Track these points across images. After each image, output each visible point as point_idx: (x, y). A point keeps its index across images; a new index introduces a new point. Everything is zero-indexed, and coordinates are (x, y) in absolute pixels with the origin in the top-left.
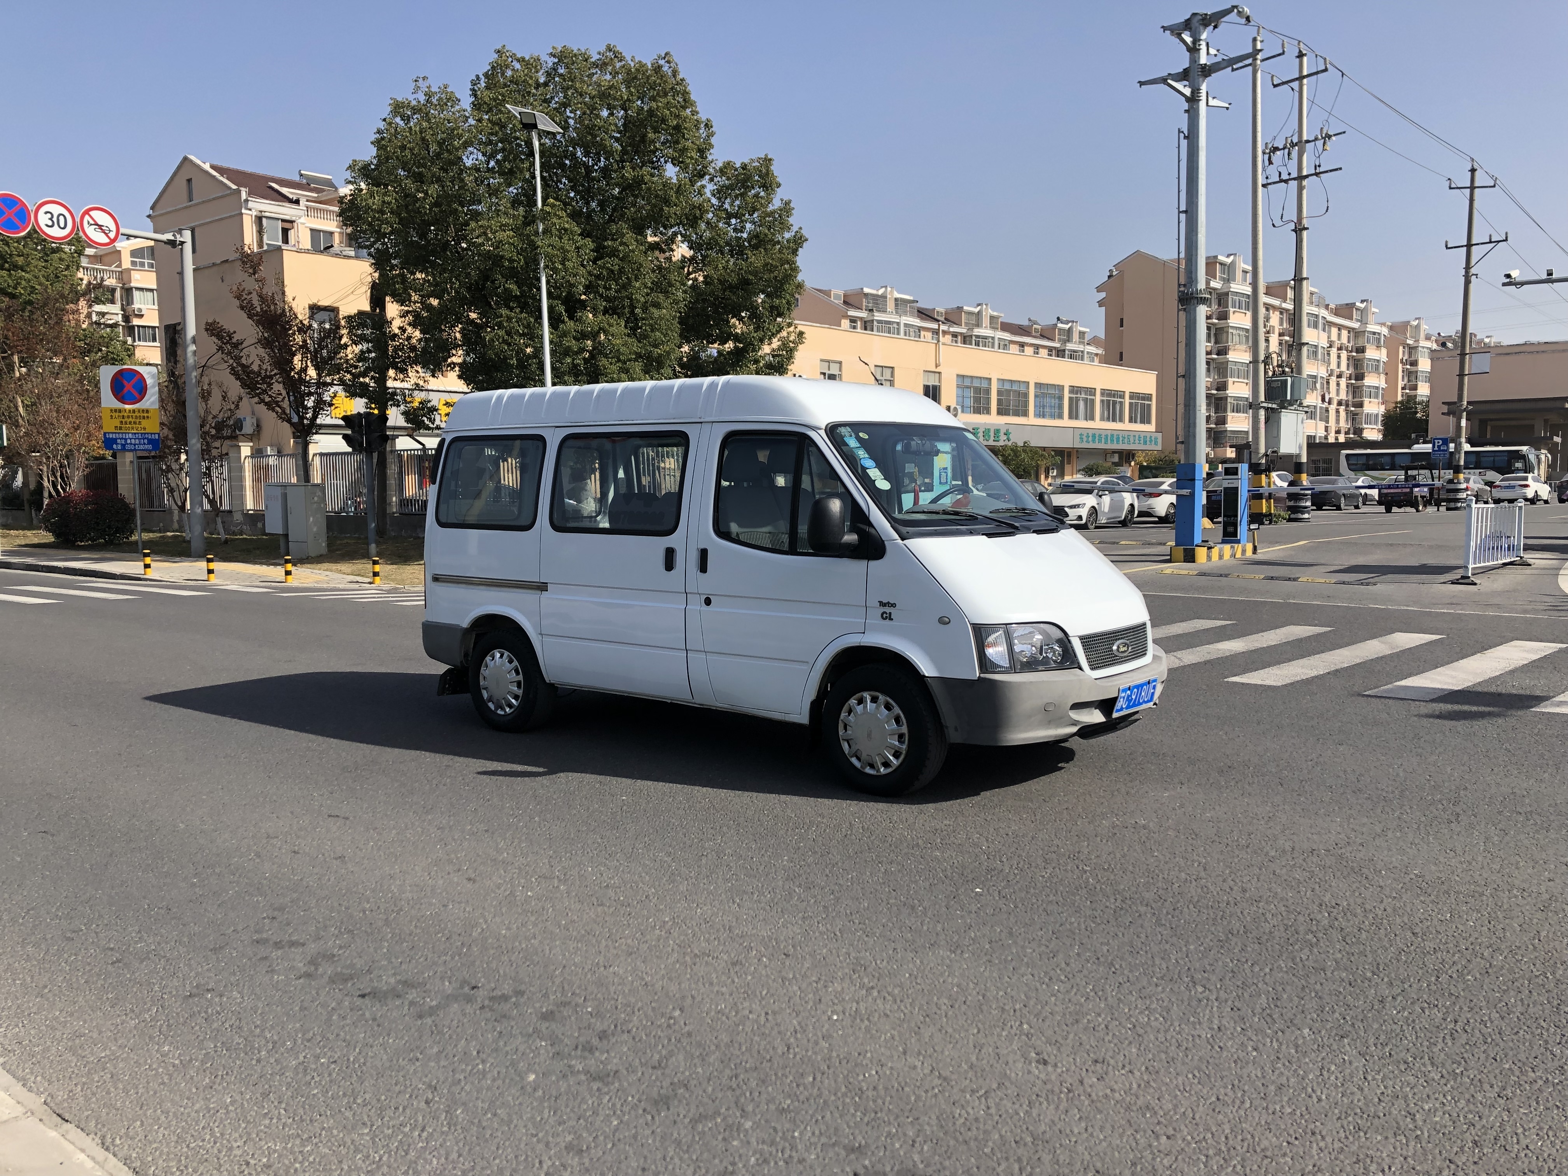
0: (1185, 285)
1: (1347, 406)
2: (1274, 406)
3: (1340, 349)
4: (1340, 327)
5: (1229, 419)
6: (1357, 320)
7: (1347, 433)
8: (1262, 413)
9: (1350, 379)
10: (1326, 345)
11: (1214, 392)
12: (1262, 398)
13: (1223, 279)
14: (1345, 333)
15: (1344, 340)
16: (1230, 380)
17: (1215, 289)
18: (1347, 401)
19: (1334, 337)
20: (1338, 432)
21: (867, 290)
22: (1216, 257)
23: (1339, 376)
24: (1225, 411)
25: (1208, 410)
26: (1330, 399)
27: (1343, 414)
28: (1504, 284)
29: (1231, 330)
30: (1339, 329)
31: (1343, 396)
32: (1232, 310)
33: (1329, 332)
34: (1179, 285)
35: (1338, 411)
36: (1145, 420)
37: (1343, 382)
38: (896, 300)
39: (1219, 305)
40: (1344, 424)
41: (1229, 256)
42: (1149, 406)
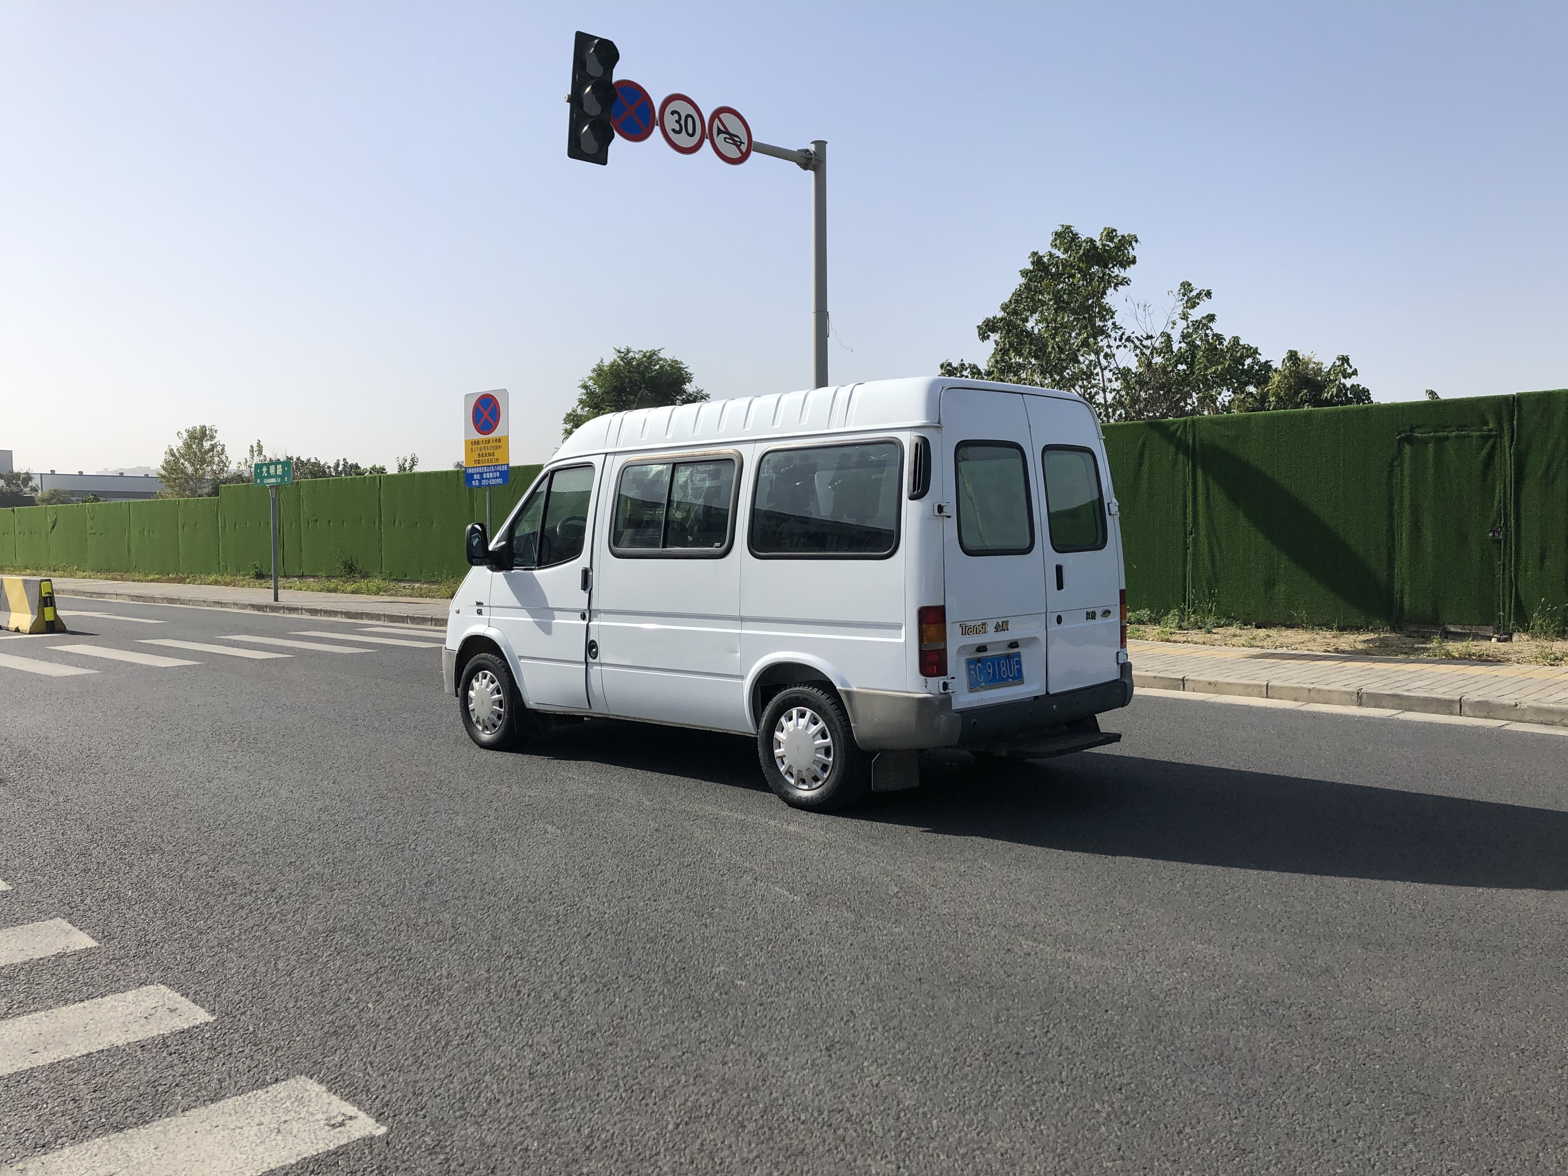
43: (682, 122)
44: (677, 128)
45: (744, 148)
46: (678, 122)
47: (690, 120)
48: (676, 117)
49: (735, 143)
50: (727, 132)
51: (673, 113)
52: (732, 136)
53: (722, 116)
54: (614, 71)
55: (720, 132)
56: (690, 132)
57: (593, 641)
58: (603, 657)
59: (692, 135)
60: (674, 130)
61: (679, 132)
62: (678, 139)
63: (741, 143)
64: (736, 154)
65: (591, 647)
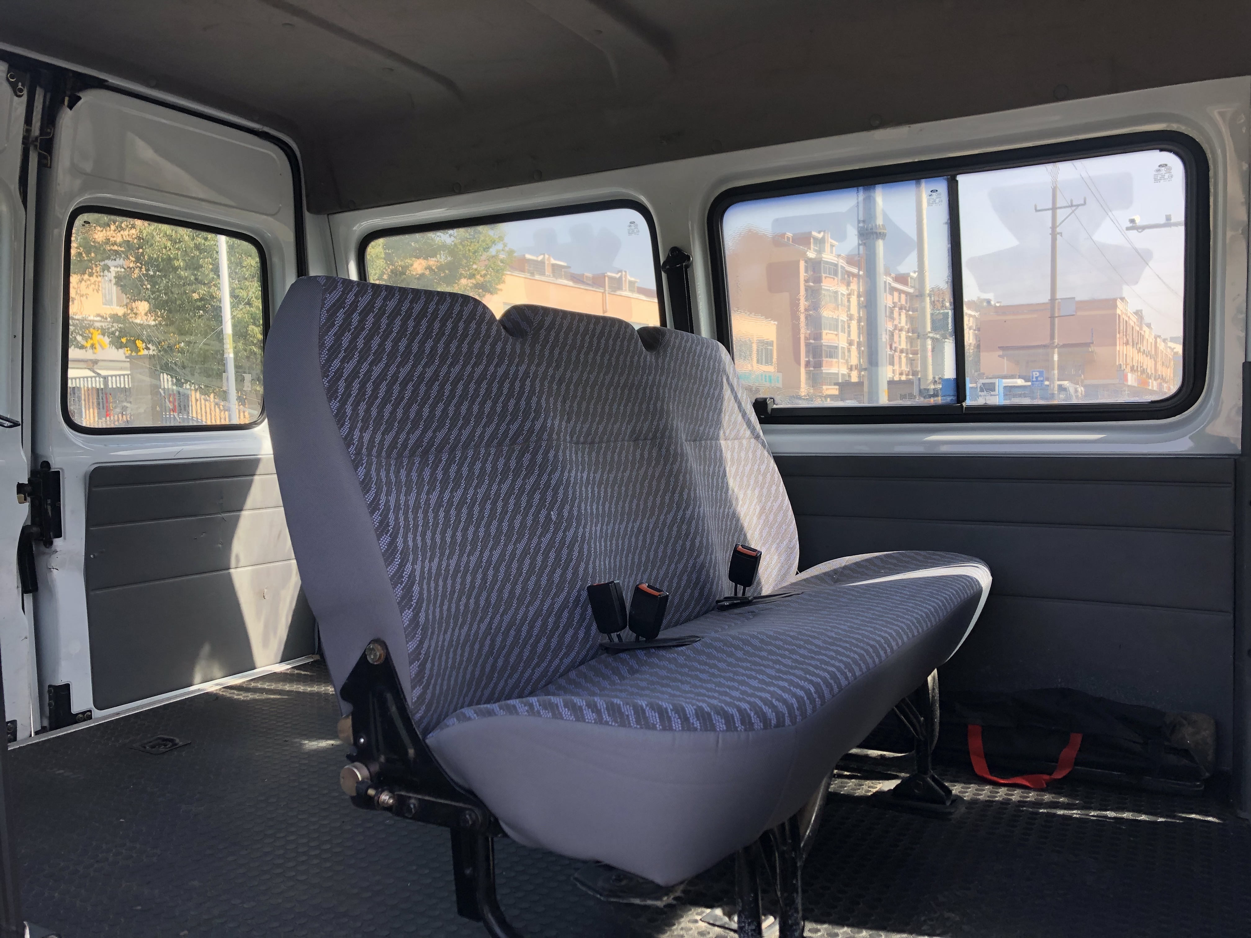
0: (864, 221)
1: (907, 354)
2: (938, 336)
3: (901, 309)
4: (900, 292)
5: (824, 363)
6: (912, 287)
7: (907, 375)
8: (929, 342)
9: (908, 332)
10: (891, 305)
11: (812, 341)
12: (929, 329)
13: (815, 251)
14: (903, 296)
15: (903, 302)
16: (824, 332)
17: (811, 259)
18: (907, 350)
19: (896, 300)
20: (901, 374)
21: (528, 256)
22: (810, 233)
23: (901, 330)
24: (821, 356)
25: (807, 356)
26: (896, 348)
27: (904, 360)
28: (1128, 229)
29: (823, 292)
30: (900, 294)
31: (903, 346)
32: (824, 275)
33: (893, 295)
34: (859, 222)
35: (900, 358)
36: (768, 361)
37: (903, 334)
38: (553, 265)
39: (814, 272)
40: (905, 368)
41: (819, 232)
42: (772, 350)
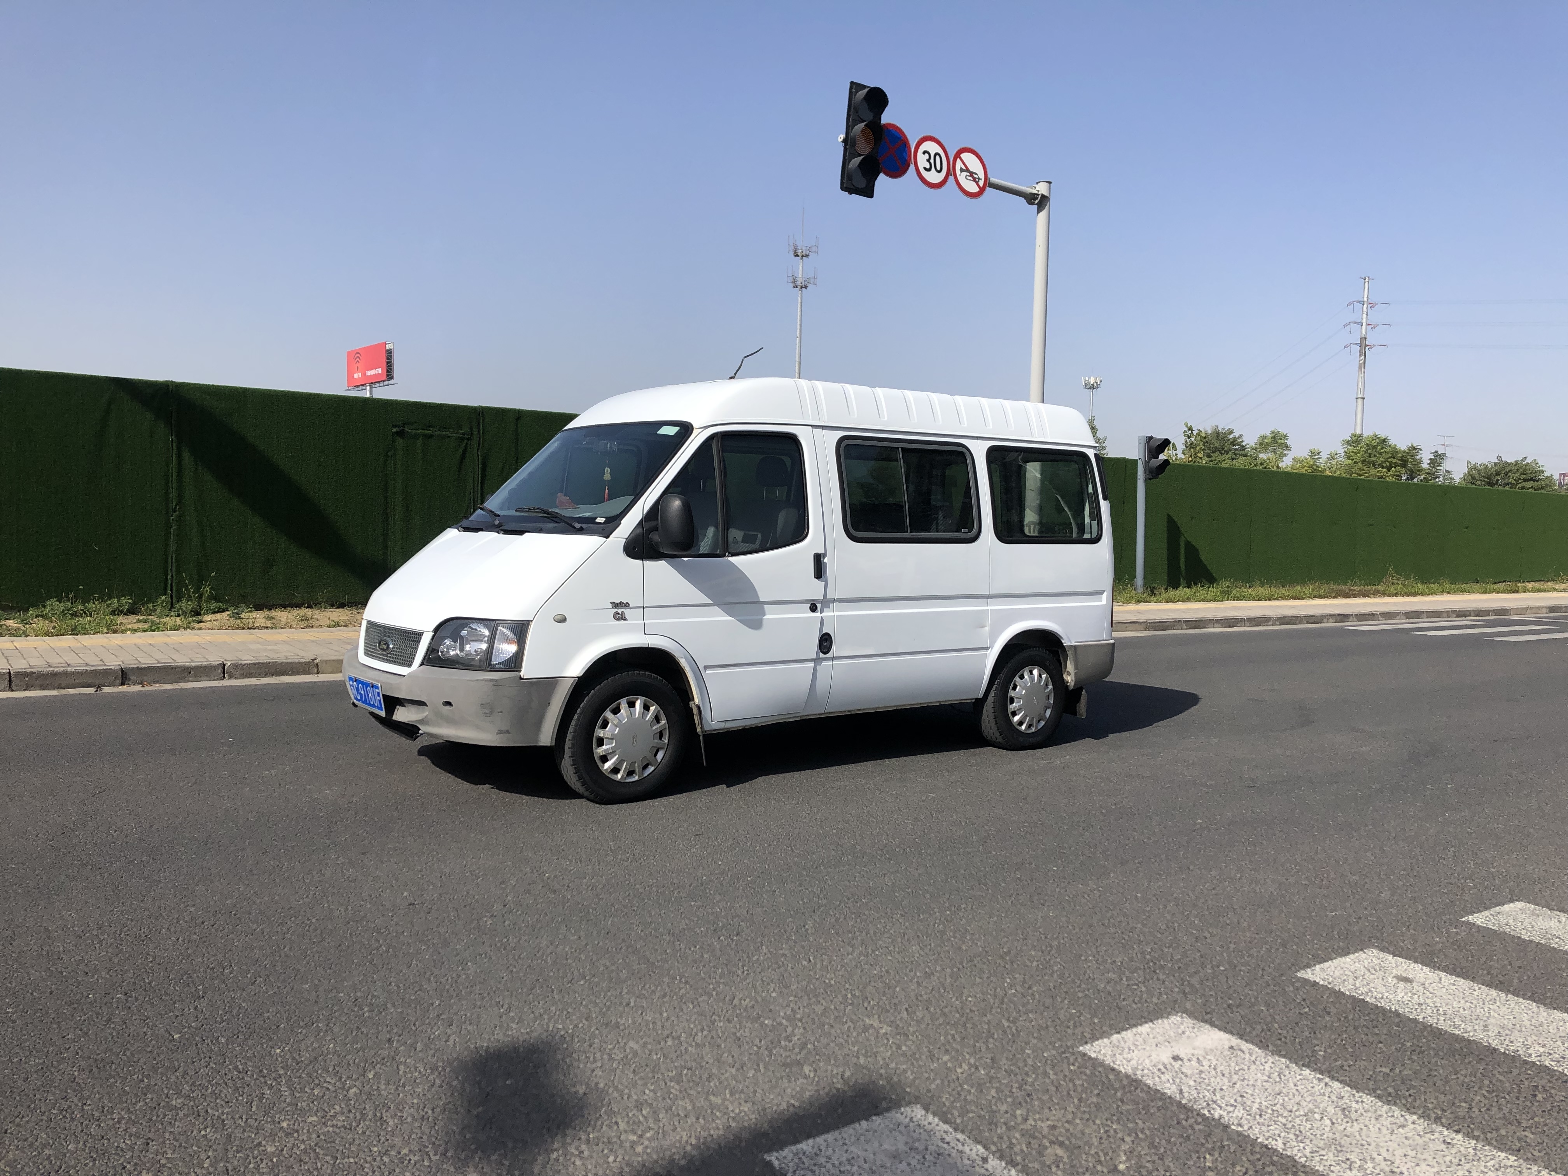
43: (932, 161)
44: (928, 167)
45: (981, 183)
46: (928, 160)
47: (938, 158)
48: (927, 156)
49: (974, 180)
50: (967, 170)
51: (925, 152)
52: (972, 174)
53: (963, 156)
54: (883, 116)
55: (962, 170)
56: (939, 169)
57: (827, 634)
58: (835, 651)
59: (939, 172)
60: (925, 169)
61: (929, 170)
62: (927, 175)
63: (979, 179)
64: (976, 189)
65: (825, 642)
